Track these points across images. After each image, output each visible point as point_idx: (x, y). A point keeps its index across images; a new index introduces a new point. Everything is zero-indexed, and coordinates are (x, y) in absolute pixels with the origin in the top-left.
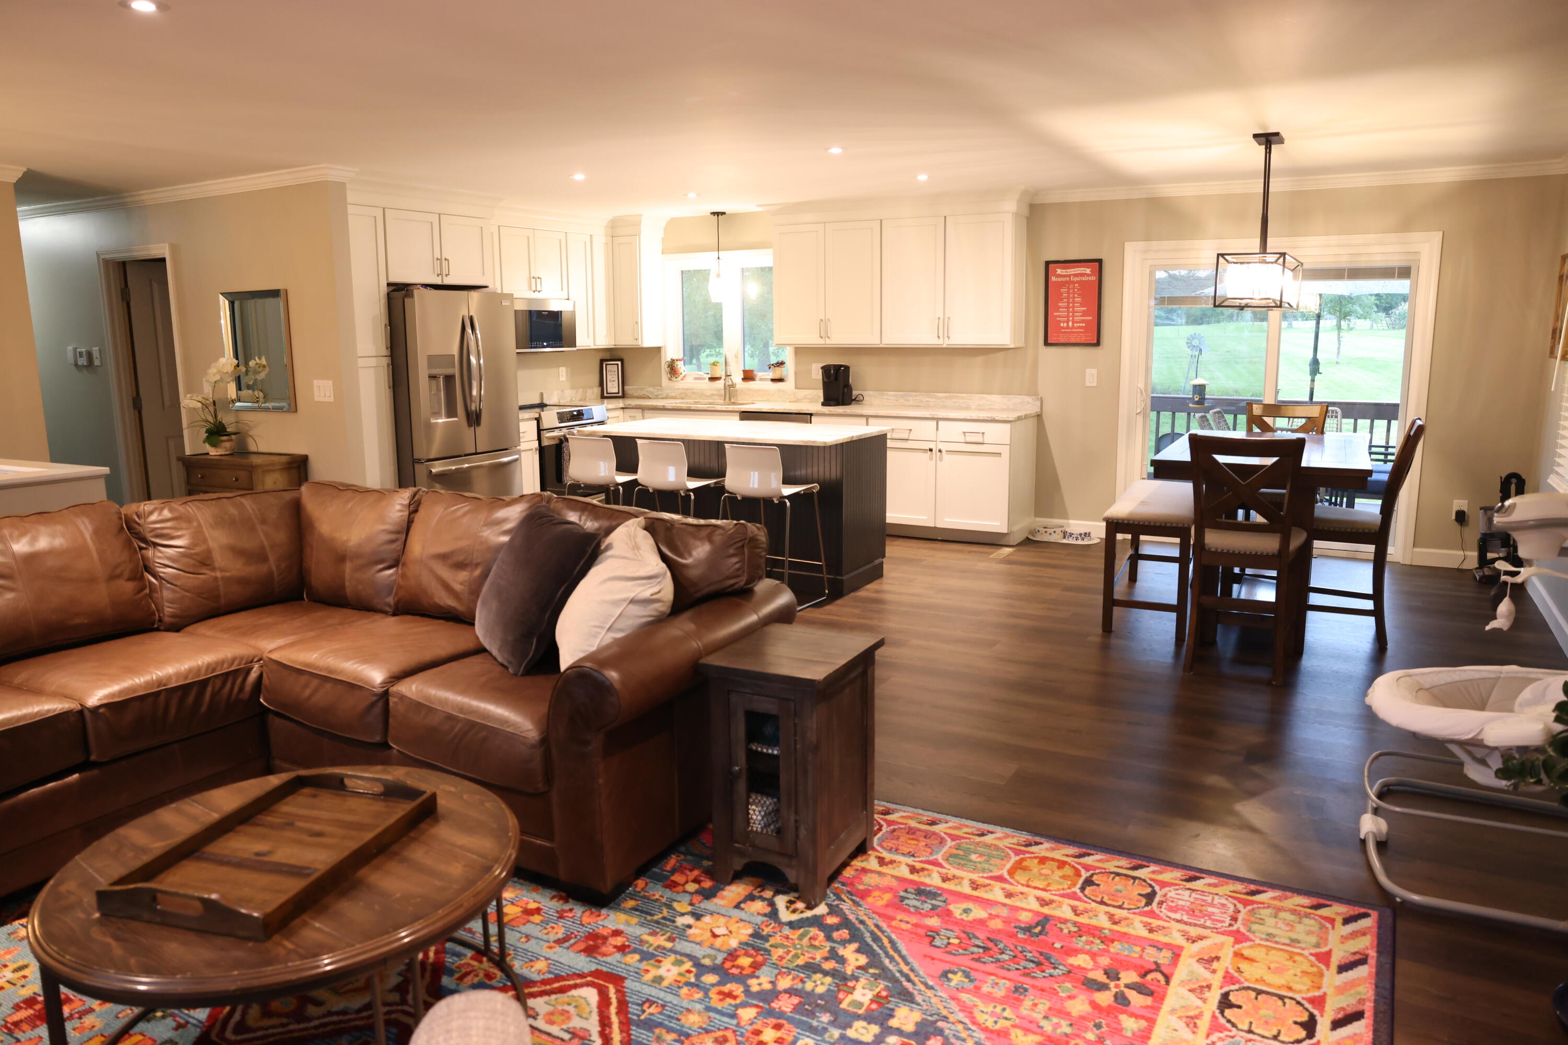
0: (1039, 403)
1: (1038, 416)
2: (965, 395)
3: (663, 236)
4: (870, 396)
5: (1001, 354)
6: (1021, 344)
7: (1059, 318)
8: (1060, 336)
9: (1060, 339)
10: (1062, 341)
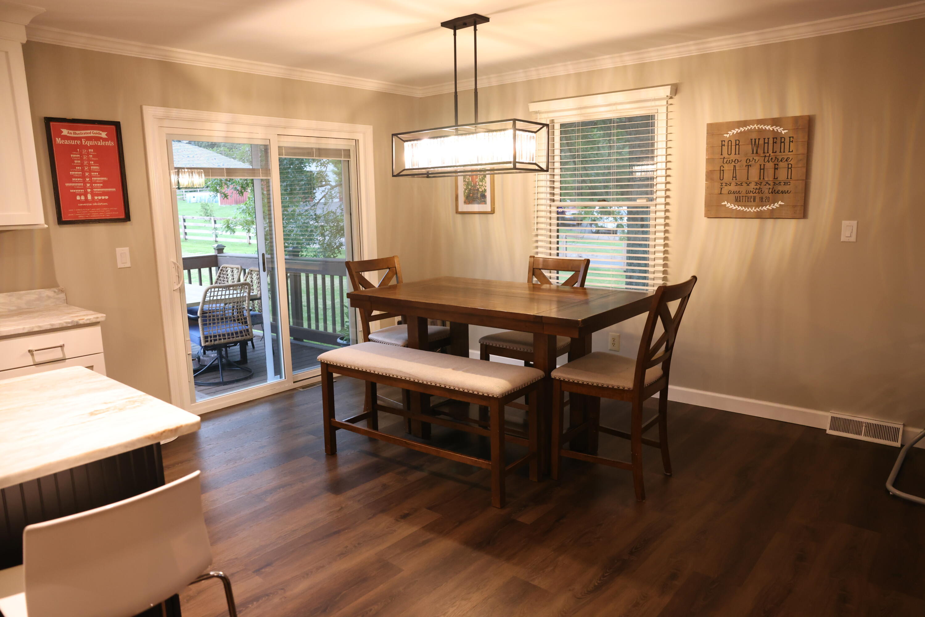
7: (74, 190)
8: (78, 212)
9: (79, 216)
10: (81, 218)
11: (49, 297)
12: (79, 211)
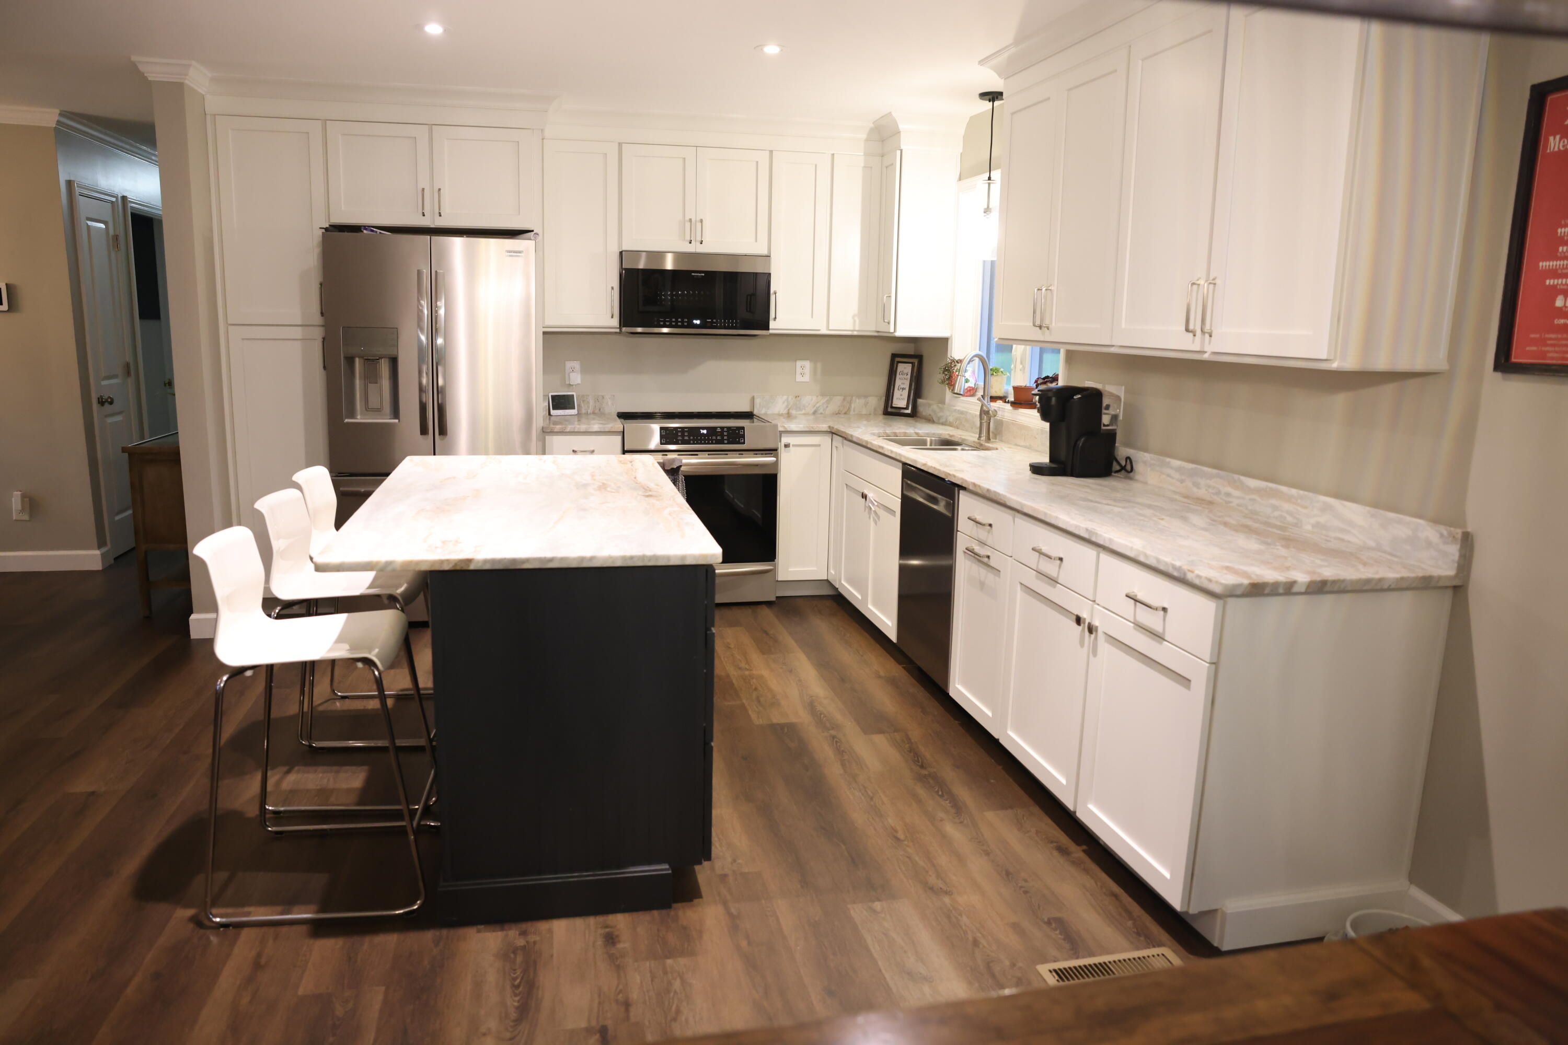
0: (1454, 550)
1: (1456, 588)
2: (1294, 491)
3: (960, 150)
4: (1145, 463)
5: (1389, 389)
6: (1440, 362)
7: (1554, 278)
8: (1549, 342)
9: (1549, 352)
10: (1553, 358)
11: (1429, 544)
12: (1551, 339)
